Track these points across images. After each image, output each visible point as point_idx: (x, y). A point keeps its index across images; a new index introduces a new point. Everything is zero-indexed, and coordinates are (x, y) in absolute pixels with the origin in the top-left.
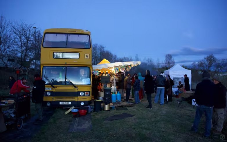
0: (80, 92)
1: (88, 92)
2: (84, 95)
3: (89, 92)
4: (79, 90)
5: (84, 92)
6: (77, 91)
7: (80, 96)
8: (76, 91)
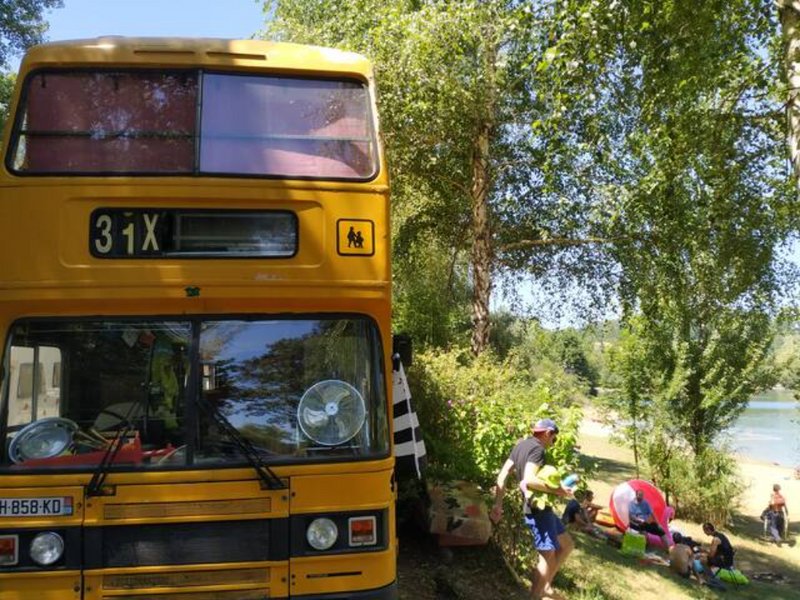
0: (309, 519)
1: (373, 518)
2: (340, 546)
3: (380, 514)
4: (299, 508)
5: (339, 519)
6: (285, 514)
7: (308, 549)
8: (279, 510)
